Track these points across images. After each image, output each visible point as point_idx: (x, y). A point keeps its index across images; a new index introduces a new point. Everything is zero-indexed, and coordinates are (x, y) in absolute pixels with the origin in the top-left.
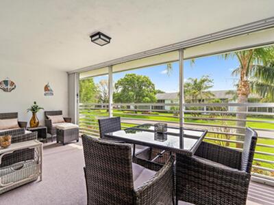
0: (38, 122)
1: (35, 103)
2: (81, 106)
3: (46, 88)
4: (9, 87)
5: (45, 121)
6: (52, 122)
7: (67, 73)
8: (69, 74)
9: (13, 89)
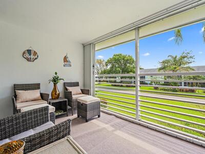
0: (59, 94)
1: (56, 73)
2: (96, 77)
3: (65, 59)
4: (32, 57)
5: (65, 92)
6: (72, 93)
7: (83, 45)
8: (84, 46)
9: (36, 59)
